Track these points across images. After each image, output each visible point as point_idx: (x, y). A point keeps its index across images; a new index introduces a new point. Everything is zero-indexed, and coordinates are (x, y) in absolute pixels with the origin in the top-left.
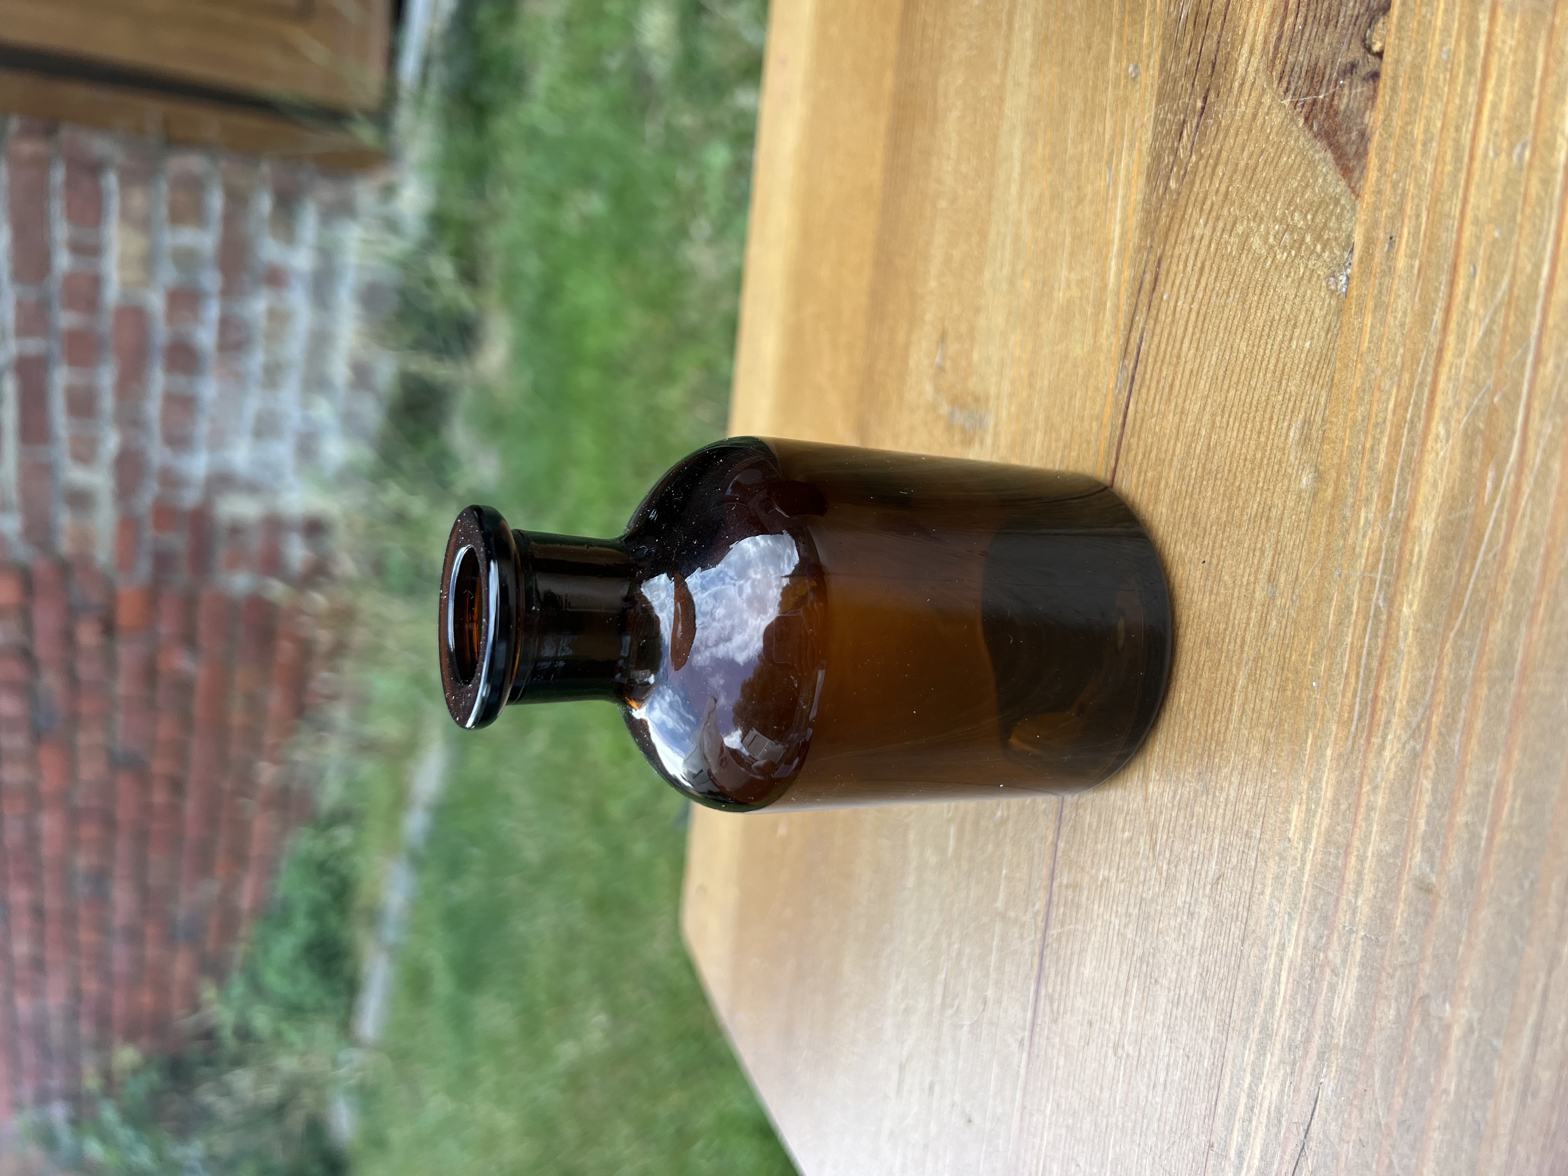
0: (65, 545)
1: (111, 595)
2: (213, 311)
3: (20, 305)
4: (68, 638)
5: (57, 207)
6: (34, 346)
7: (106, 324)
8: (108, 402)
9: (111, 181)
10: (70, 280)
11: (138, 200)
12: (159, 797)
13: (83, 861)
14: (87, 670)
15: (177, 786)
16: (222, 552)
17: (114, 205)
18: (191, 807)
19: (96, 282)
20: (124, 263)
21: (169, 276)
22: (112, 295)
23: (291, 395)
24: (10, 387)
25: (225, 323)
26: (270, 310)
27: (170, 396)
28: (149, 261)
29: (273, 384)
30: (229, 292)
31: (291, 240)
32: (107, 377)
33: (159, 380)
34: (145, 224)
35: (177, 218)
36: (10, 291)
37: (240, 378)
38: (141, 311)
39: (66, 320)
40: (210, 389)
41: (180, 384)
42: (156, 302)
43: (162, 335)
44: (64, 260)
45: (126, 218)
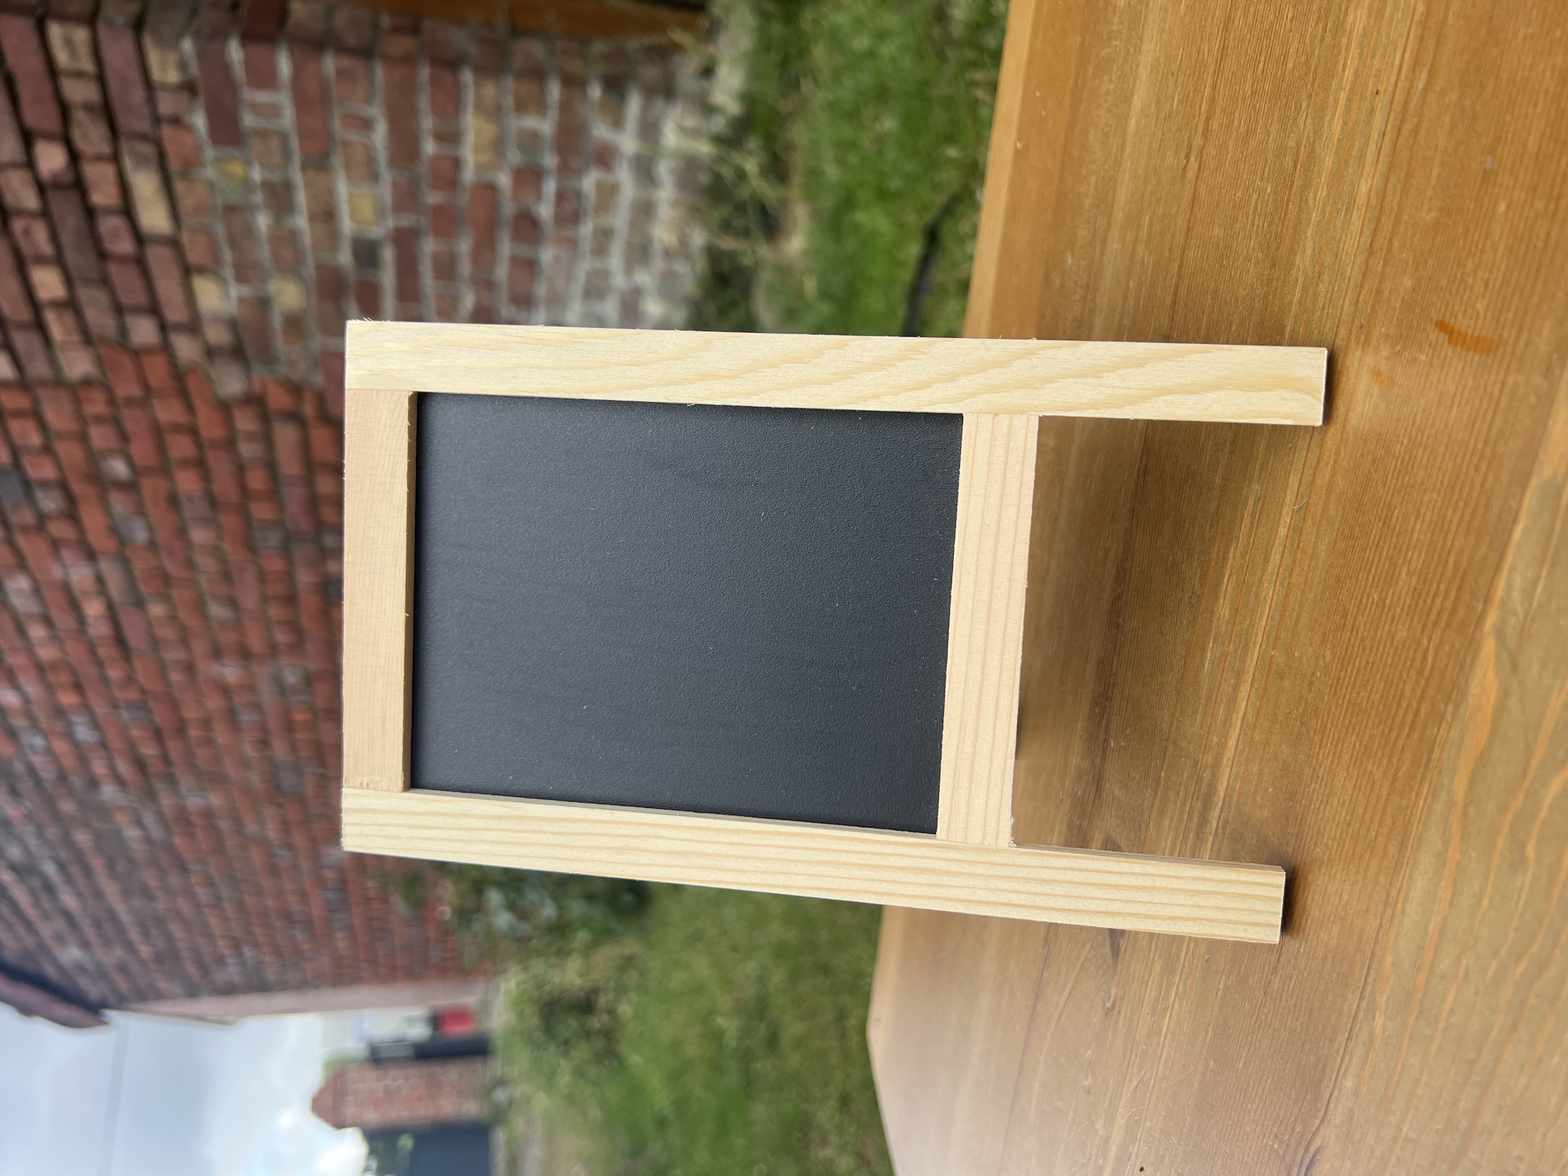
2: (550, 187)
3: (395, 185)
5: (424, 103)
6: (406, 221)
7: (464, 199)
8: (465, 267)
9: (467, 76)
10: (436, 159)
11: (489, 90)
17: (470, 96)
19: (456, 163)
20: (477, 149)
21: (514, 157)
22: (469, 175)
23: (615, 260)
24: (388, 255)
25: (561, 197)
26: (599, 185)
27: (515, 261)
28: (498, 145)
29: (601, 250)
30: (565, 170)
31: (617, 123)
32: (464, 246)
33: (506, 247)
34: (495, 113)
35: (521, 107)
36: (387, 175)
37: (573, 244)
38: (492, 188)
39: (433, 198)
40: (547, 255)
41: (524, 250)
42: (504, 180)
43: (508, 209)
44: (429, 147)
45: (479, 108)
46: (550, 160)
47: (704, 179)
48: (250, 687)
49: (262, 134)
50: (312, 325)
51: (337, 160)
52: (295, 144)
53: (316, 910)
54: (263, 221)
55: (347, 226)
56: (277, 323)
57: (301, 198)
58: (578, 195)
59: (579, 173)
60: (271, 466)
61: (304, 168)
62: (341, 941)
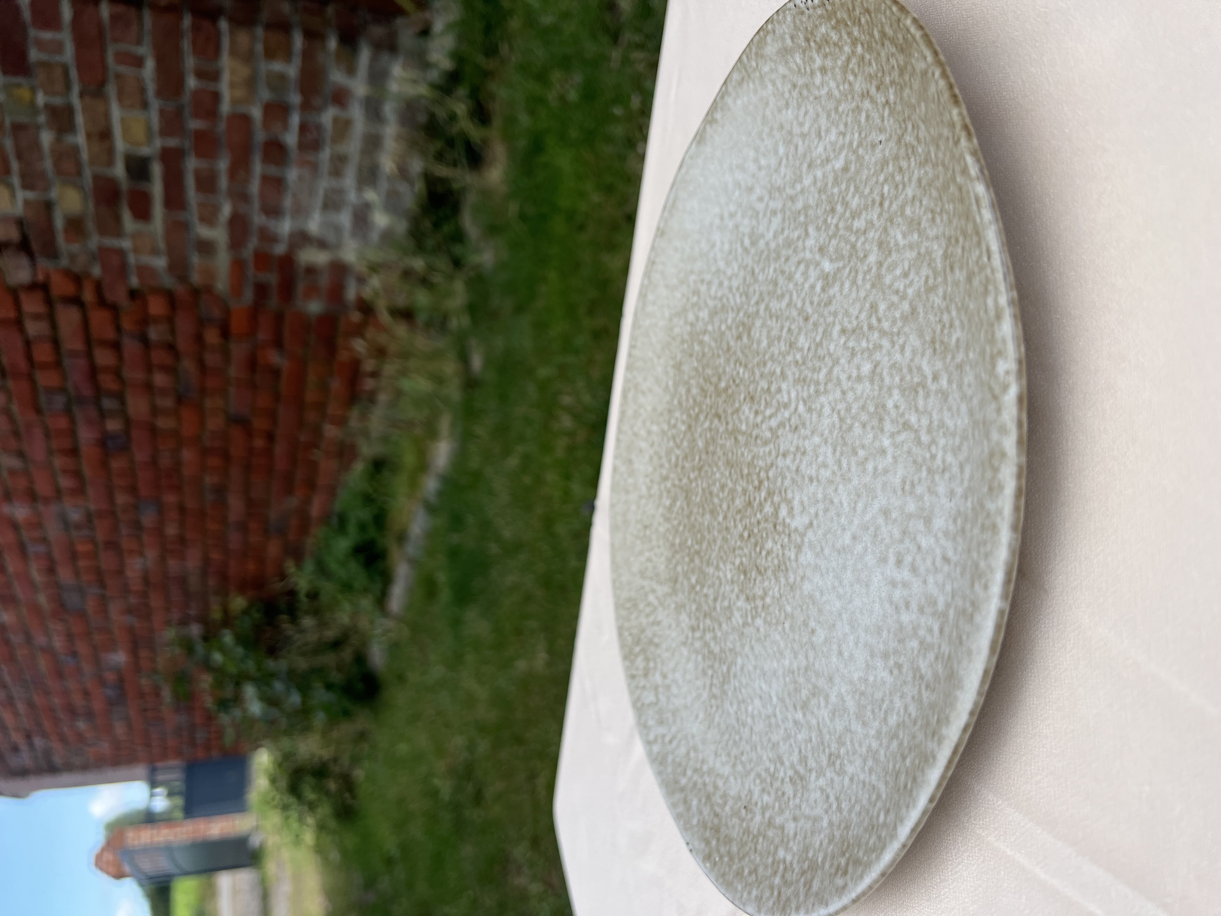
0: (196, 278)
1: (227, 312)
2: (295, 120)
3: (162, 112)
4: (199, 339)
5: (186, 45)
6: (173, 142)
7: (222, 127)
8: (223, 182)
9: (224, 25)
10: (196, 93)
11: (243, 38)
12: (259, 443)
13: (209, 480)
14: (212, 359)
15: (270, 437)
16: (301, 287)
17: (226, 42)
18: (280, 449)
19: (215, 97)
20: (232, 85)
21: (265, 94)
22: (225, 108)
23: (349, 181)
24: (157, 170)
25: (303, 128)
26: (336, 120)
27: (265, 179)
28: (251, 83)
29: (337, 172)
30: (306, 106)
31: (351, 71)
32: (223, 165)
33: (258, 168)
34: (248, 57)
35: (270, 54)
36: (155, 104)
37: (314, 167)
38: (246, 119)
39: (195, 124)
40: (292, 174)
41: (273, 170)
42: (256, 113)
43: (260, 136)
44: (192, 82)
45: (233, 53)
46: (295, 99)
47: (422, 118)
48: (37, 524)
49: (46, 65)
50: (90, 226)
51: (111, 90)
52: (74, 74)
53: (98, 705)
54: (46, 138)
55: (120, 145)
56: (59, 223)
57: (80, 119)
58: (319, 127)
59: (320, 110)
60: (56, 342)
61: (82, 95)
62: (120, 729)
